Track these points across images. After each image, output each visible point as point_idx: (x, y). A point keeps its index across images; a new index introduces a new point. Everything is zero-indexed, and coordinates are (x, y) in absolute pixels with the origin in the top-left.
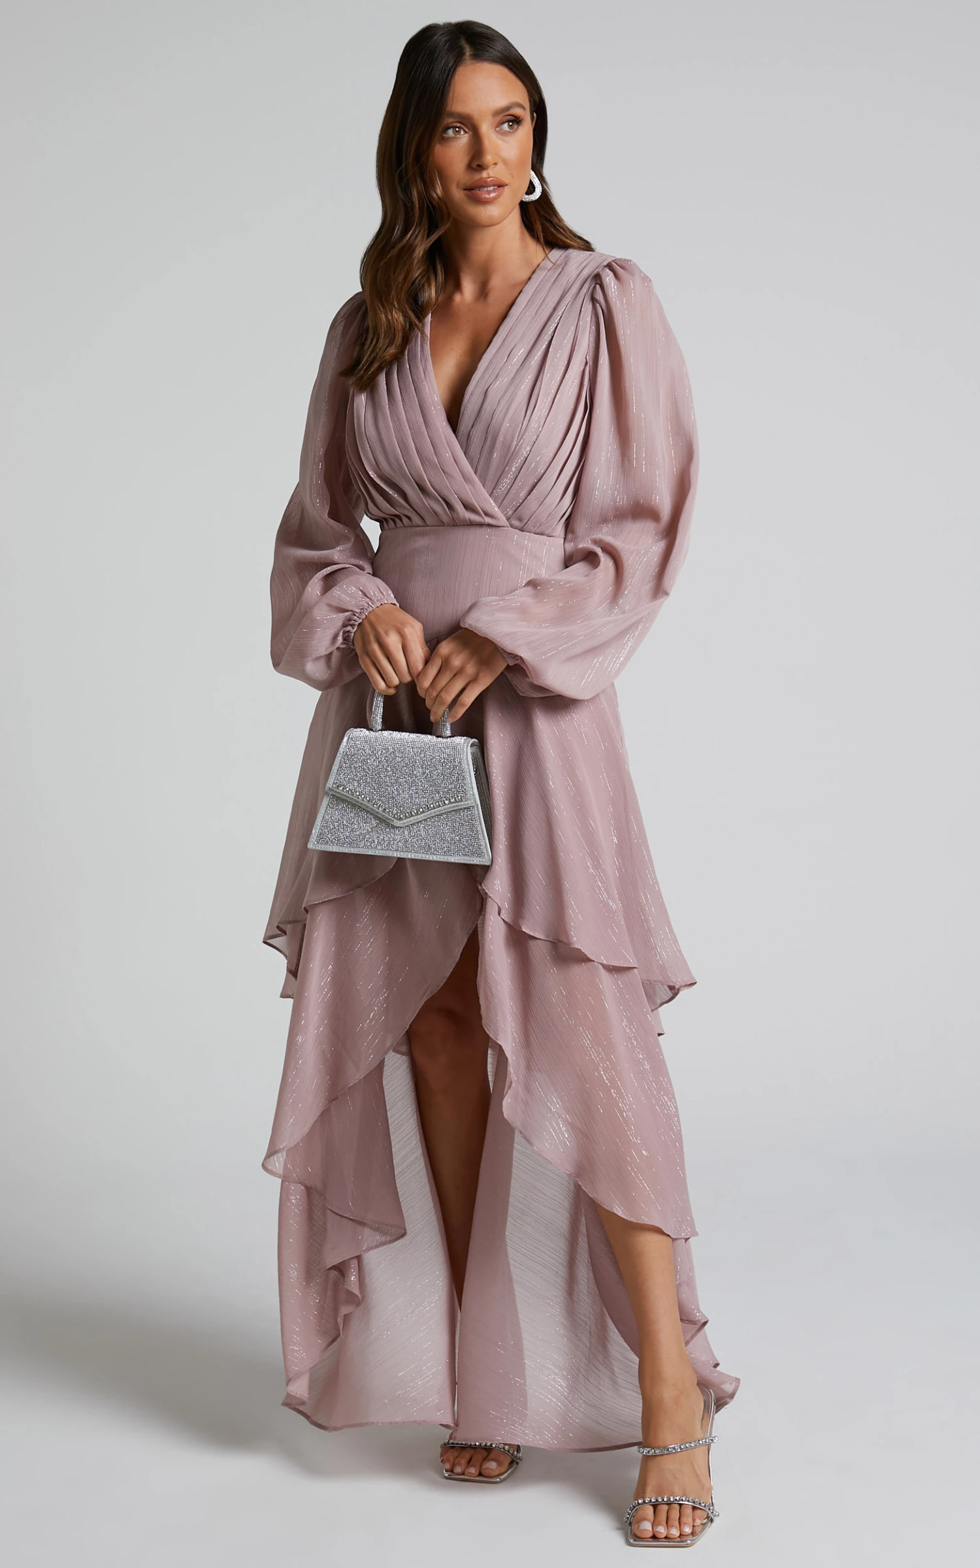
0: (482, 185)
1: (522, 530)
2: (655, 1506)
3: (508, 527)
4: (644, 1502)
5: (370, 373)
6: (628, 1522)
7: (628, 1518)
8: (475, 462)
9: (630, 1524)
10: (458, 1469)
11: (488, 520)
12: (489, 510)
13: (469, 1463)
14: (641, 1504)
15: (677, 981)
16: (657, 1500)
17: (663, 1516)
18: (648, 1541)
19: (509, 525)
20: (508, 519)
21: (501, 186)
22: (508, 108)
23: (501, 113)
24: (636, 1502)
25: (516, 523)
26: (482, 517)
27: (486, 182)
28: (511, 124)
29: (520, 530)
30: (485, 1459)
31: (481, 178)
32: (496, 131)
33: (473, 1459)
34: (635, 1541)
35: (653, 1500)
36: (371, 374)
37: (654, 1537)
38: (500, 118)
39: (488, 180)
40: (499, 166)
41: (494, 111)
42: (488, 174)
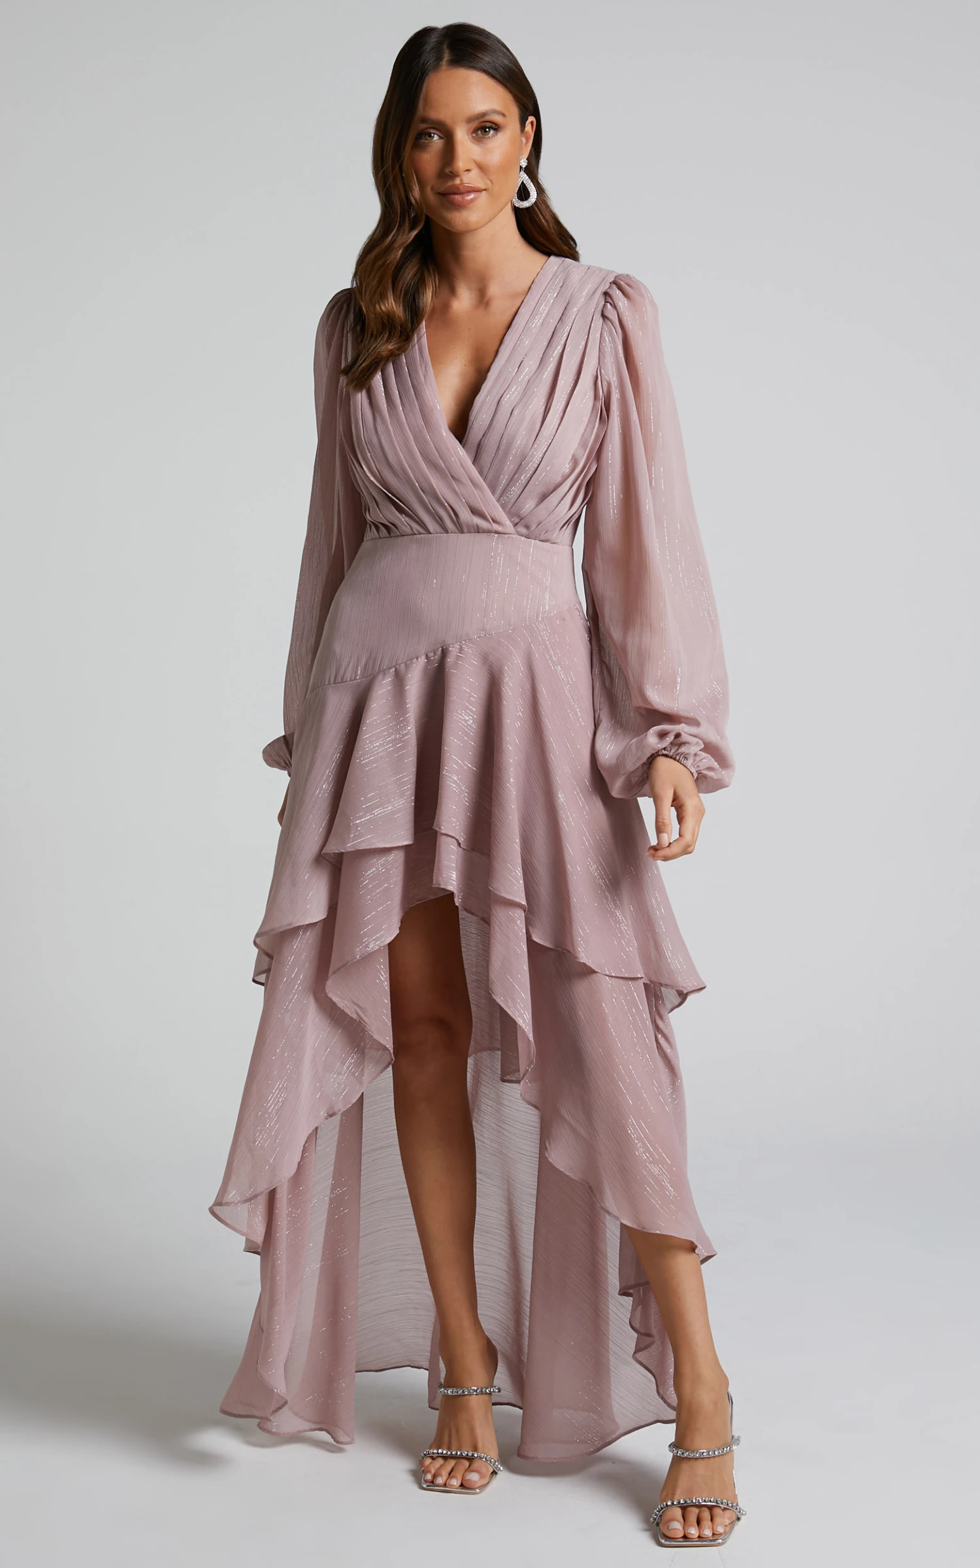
1: (528, 537)
2: (684, 1508)
3: (514, 534)
4: (673, 1503)
6: (655, 1523)
7: (655, 1519)
8: (485, 470)
9: (658, 1524)
10: (440, 1481)
11: (496, 527)
12: (497, 518)
13: (449, 1474)
14: (670, 1506)
15: (687, 986)
16: (686, 1502)
17: (693, 1518)
18: (680, 1542)
19: (515, 532)
20: (515, 525)
22: (484, 114)
23: (475, 120)
24: (665, 1503)
25: (524, 531)
26: (490, 523)
27: (458, 188)
29: (526, 537)
30: (469, 1469)
31: (454, 185)
32: (473, 137)
33: (454, 1470)
34: (666, 1540)
35: (682, 1502)
36: (366, 374)
37: (685, 1537)
38: (475, 124)
39: (461, 187)
40: (475, 172)
41: (470, 120)
42: (461, 180)
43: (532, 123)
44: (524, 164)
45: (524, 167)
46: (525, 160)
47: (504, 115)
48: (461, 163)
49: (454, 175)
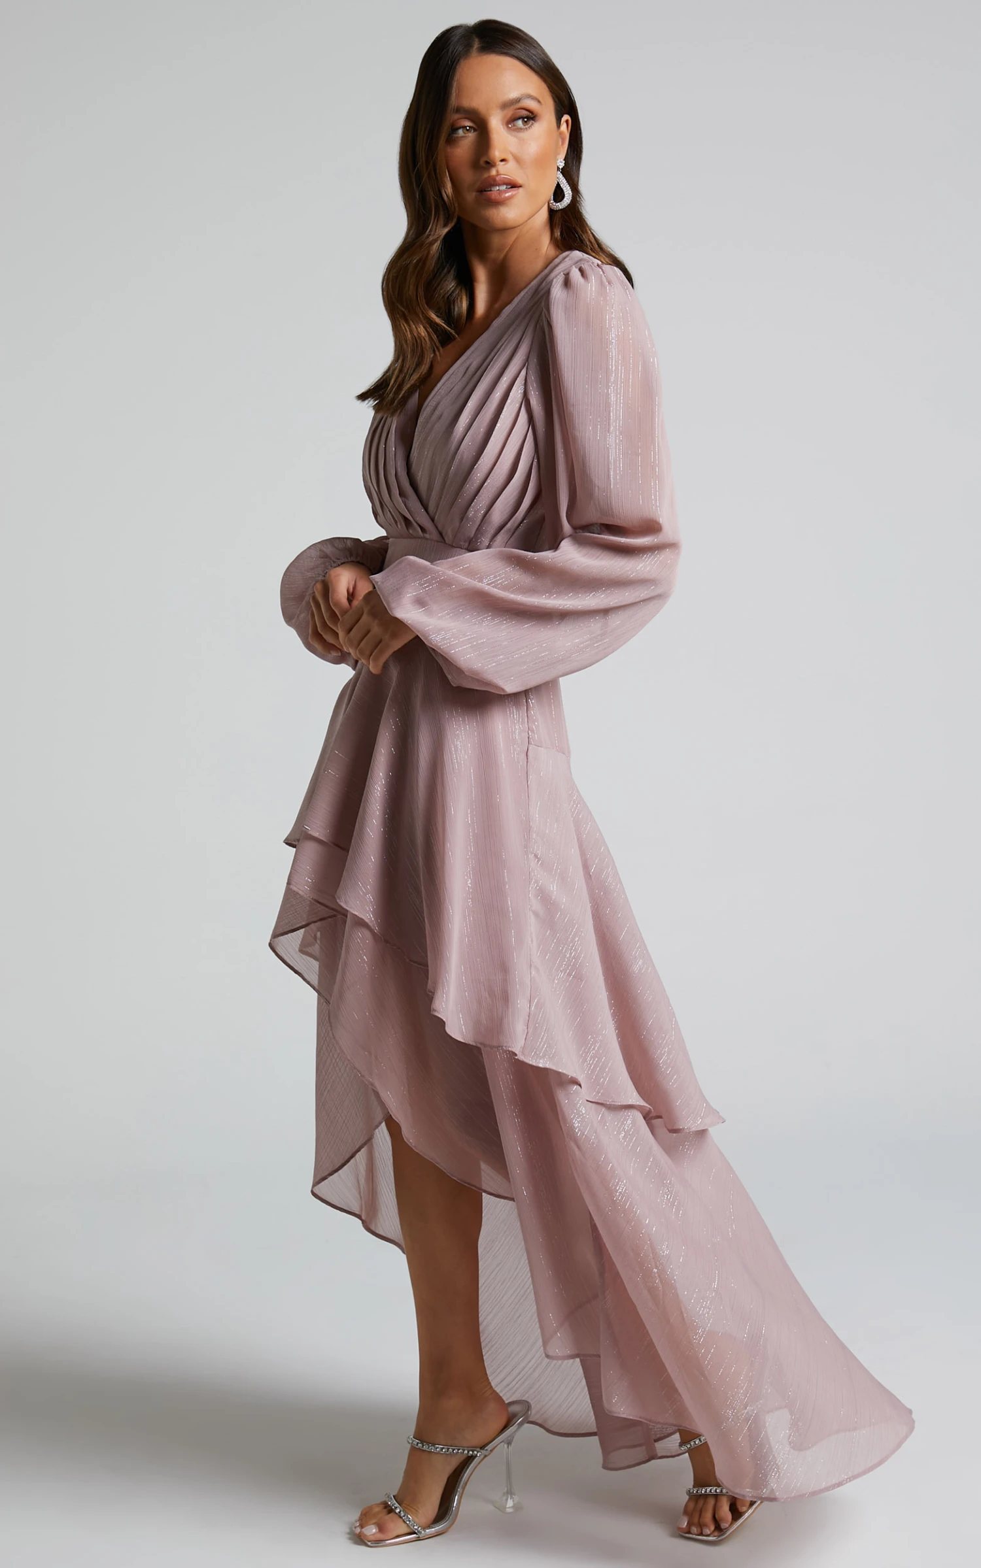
0: (493, 183)
5: (400, 396)
21: (514, 186)
22: (518, 100)
23: (510, 106)
27: (495, 180)
28: (526, 120)
31: (489, 177)
32: (508, 127)
36: (402, 397)
38: (509, 112)
39: (498, 178)
40: (511, 164)
41: (505, 106)
42: (497, 171)
43: (567, 121)
44: (562, 165)
45: (561, 167)
46: (562, 160)
47: (539, 102)
48: (497, 153)
49: (490, 164)
